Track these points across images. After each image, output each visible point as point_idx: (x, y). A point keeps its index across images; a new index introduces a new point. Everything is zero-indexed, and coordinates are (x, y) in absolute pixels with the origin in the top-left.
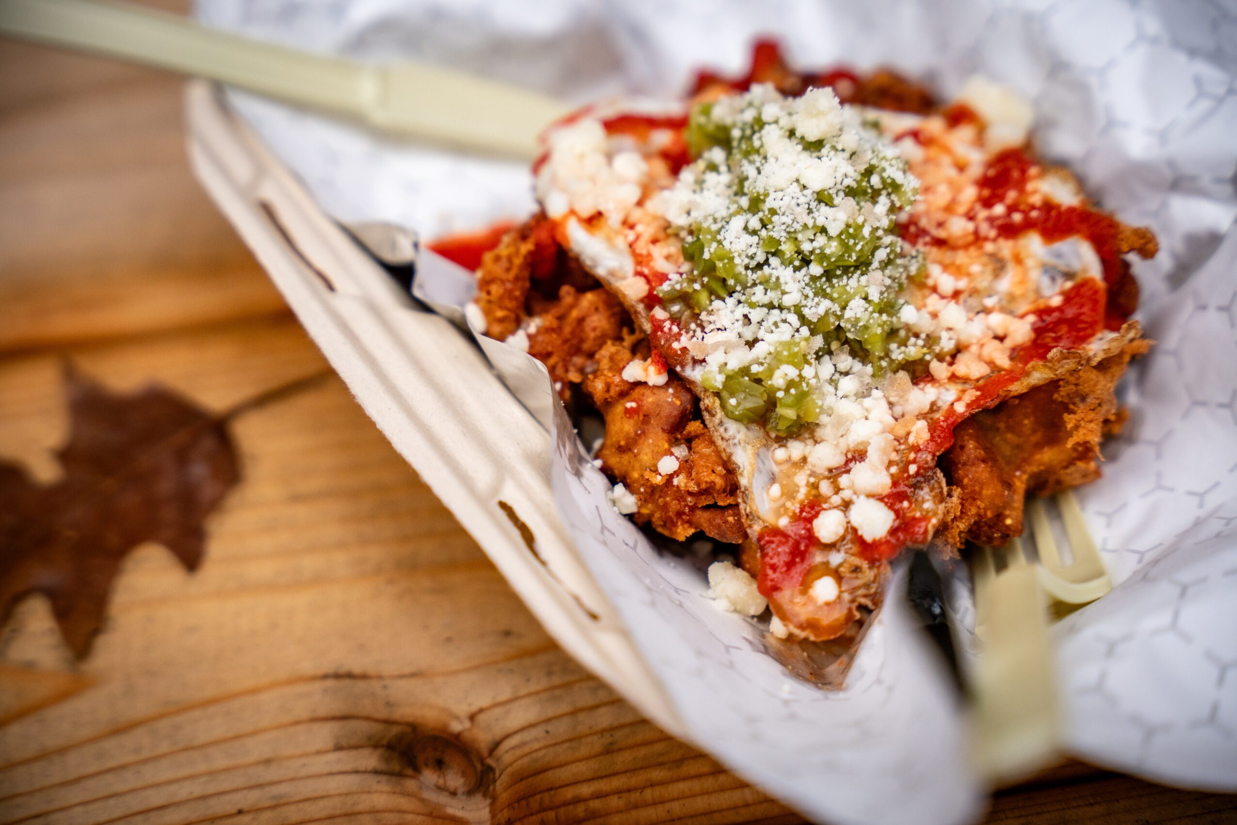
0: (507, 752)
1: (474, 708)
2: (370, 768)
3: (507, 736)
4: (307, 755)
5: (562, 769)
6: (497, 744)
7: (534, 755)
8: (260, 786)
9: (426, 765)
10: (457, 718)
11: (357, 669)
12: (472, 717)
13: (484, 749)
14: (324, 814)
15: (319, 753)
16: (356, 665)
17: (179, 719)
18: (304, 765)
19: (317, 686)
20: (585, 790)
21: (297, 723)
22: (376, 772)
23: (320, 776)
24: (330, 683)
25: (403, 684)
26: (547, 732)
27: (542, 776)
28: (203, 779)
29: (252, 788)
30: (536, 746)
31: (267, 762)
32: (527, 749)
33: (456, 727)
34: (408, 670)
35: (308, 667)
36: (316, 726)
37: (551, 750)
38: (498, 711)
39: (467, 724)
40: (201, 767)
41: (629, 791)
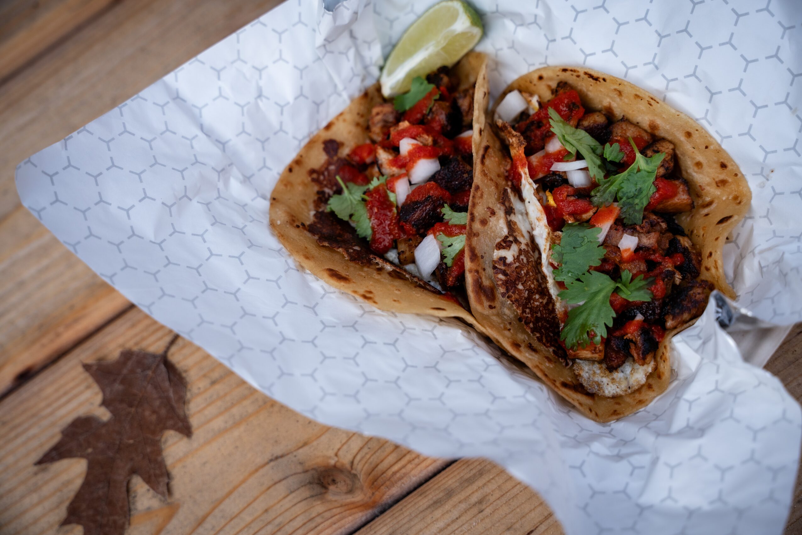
0: (358, 464)
1: (335, 450)
2: (308, 496)
3: (355, 457)
4: (280, 501)
5: (383, 463)
6: (352, 463)
7: (369, 461)
8: (269, 523)
9: (329, 484)
10: (330, 458)
11: (279, 453)
12: (336, 455)
13: (348, 466)
14: (301, 524)
15: (285, 498)
16: (278, 451)
17: (222, 507)
18: (281, 506)
19: (267, 467)
20: (395, 468)
21: (269, 488)
22: (312, 496)
23: (290, 508)
24: (272, 464)
25: (301, 451)
26: (369, 448)
27: (376, 469)
28: (246, 530)
29: (266, 525)
30: (368, 456)
31: (266, 511)
32: (365, 460)
33: (332, 462)
34: (300, 445)
35: (260, 460)
36: (277, 486)
37: (375, 456)
38: (345, 447)
39: (336, 459)
40: (242, 525)
41: (413, 460)
